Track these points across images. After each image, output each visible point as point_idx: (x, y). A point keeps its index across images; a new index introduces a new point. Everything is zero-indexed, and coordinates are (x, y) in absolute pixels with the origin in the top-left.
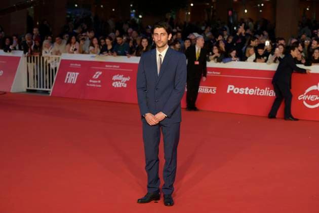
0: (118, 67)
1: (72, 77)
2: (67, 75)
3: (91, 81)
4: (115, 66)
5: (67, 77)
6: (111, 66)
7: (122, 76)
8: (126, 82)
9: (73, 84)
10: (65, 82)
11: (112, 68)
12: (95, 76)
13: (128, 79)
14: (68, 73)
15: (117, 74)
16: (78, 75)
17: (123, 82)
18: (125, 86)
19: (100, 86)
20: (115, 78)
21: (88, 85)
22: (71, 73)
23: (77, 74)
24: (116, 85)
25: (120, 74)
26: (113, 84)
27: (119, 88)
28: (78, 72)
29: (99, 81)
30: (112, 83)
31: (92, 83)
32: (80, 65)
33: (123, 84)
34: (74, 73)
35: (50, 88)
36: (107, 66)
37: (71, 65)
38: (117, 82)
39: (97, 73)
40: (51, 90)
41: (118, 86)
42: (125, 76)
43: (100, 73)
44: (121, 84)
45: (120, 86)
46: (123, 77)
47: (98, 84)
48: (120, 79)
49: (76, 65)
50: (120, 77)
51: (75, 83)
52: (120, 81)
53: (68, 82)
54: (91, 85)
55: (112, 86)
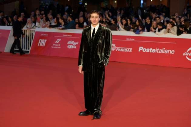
0: (71, 36)
1: (42, 43)
2: (40, 41)
3: (54, 45)
4: (69, 36)
5: (39, 42)
6: (66, 36)
7: (74, 41)
8: (76, 45)
9: (43, 47)
10: (38, 45)
11: (67, 36)
12: (57, 41)
13: (77, 43)
14: (40, 40)
15: (70, 41)
16: (46, 41)
17: (74, 45)
18: (75, 47)
19: (60, 48)
20: (69, 43)
21: (52, 47)
22: (42, 40)
23: (46, 40)
24: (70, 47)
25: (72, 40)
26: (68, 47)
27: (72, 49)
28: (46, 39)
29: (59, 45)
30: (67, 46)
31: (55, 46)
32: (47, 35)
33: (74, 46)
34: (44, 40)
35: (29, 49)
36: (64, 35)
37: (42, 35)
38: (70, 46)
39: (58, 40)
40: (30, 50)
41: (71, 48)
42: (75, 42)
43: (60, 40)
44: (73, 46)
45: (72, 48)
46: (74, 42)
48: (72, 44)
49: (45, 35)
50: (72, 42)
51: (44, 46)
52: (72, 45)
53: (40, 45)
54: (54, 47)
55: (67, 47)
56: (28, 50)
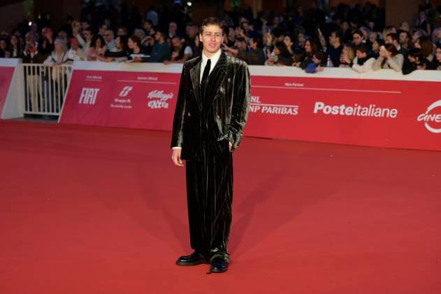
0: (156, 79)
1: (89, 96)
2: (83, 92)
3: (116, 100)
4: (150, 78)
5: (82, 95)
6: (145, 78)
7: (162, 92)
8: (168, 101)
9: (92, 105)
10: (80, 102)
11: (147, 80)
12: (123, 92)
13: (170, 96)
14: (84, 89)
15: (154, 90)
16: (98, 92)
17: (163, 101)
18: (166, 106)
19: (130, 107)
20: (151, 95)
21: (112, 106)
22: (87, 90)
23: (97, 90)
24: (154, 105)
25: (159, 89)
26: (149, 105)
27: (158, 109)
28: (97, 88)
29: (129, 101)
30: (147, 103)
31: (118, 103)
32: (100, 78)
33: (163, 103)
34: (92, 90)
35: (57, 111)
36: (139, 78)
37: (88, 77)
38: (154, 102)
39: (125, 88)
40: (60, 114)
41: (156, 107)
42: (166, 92)
43: (130, 89)
44: (160, 103)
45: (159, 107)
46: (164, 93)
47: (127, 104)
48: (158, 97)
49: (95, 77)
50: (160, 94)
51: (94, 103)
52: (159, 99)
53: (84, 103)
54: (117, 106)
55: (147, 105)
56: (55, 114)
